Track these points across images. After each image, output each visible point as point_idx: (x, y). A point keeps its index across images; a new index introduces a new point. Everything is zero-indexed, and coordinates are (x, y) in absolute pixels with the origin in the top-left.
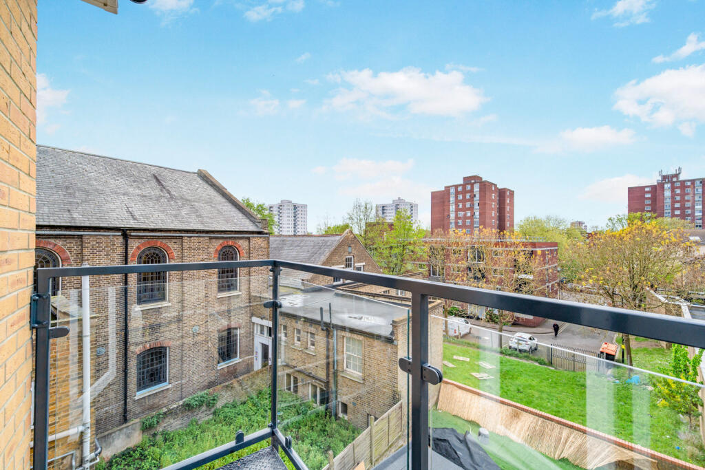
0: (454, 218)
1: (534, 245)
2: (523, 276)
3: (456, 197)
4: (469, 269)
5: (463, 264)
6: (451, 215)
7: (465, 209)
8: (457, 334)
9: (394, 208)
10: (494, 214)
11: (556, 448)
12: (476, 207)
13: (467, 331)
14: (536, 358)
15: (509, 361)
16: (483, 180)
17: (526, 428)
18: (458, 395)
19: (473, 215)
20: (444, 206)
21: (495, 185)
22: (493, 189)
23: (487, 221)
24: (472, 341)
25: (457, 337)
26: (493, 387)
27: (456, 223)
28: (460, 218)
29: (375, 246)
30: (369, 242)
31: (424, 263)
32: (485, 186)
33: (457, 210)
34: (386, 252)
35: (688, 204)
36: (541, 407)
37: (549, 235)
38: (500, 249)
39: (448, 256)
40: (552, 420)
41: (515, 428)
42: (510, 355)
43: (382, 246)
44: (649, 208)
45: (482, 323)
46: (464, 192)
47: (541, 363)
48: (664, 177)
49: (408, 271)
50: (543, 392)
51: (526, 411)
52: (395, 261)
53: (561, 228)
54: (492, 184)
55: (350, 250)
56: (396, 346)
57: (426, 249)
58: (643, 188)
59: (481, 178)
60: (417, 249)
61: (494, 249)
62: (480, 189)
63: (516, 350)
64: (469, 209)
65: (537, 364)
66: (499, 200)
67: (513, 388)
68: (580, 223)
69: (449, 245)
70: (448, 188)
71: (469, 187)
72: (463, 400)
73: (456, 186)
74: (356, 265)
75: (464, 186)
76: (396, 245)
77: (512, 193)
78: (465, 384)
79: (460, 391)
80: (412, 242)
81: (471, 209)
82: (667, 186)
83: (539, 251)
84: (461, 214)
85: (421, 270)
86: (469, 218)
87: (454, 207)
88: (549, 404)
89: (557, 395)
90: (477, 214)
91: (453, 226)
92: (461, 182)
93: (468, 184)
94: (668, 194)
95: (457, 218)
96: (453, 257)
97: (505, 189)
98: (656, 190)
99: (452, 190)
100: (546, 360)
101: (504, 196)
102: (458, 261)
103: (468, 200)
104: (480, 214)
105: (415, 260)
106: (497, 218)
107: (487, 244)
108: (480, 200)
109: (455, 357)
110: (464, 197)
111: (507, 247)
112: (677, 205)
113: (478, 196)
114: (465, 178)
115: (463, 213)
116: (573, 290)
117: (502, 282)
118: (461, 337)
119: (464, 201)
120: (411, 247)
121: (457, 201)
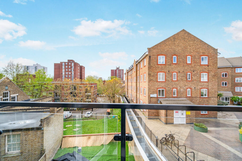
0: (64, 74)
1: (91, 84)
2: (89, 94)
3: (65, 67)
4: (71, 93)
5: (69, 91)
6: (63, 73)
7: (68, 71)
8: (67, 117)
9: (34, 68)
10: (79, 74)
11: (100, 142)
12: (73, 71)
13: (70, 115)
14: (92, 118)
15: (85, 121)
16: (75, 62)
17: (92, 141)
18: (70, 140)
19: (71, 74)
20: (60, 69)
21: (79, 64)
22: (78, 65)
23: (76, 76)
24: (73, 118)
25: (67, 118)
26: (81, 132)
27: (65, 77)
28: (66, 75)
29: (24, 86)
30: (20, 84)
31: (52, 92)
32: (76, 64)
33: (65, 71)
34: (31, 88)
35: (120, 75)
36: (94, 133)
37: (94, 81)
38: (82, 86)
39: (63, 89)
40: (99, 135)
41: (89, 142)
42: (85, 119)
43: (28, 85)
44: (114, 75)
45: (76, 111)
46: (68, 65)
47: (94, 119)
48: (117, 68)
49: (44, 96)
50: (95, 128)
51: (92, 135)
52: (37, 92)
53: (97, 79)
54: (78, 64)
55: (7, 88)
56: (43, 130)
57: (53, 86)
58: (114, 70)
59: (74, 61)
60: (49, 86)
61: (80, 86)
62: (74, 65)
63: (87, 117)
64: (70, 72)
65: (93, 120)
66: (80, 69)
67: (87, 130)
68: (101, 78)
69: (63, 85)
70: (61, 63)
71: (70, 64)
72: (71, 141)
73: (65, 63)
74: (11, 96)
75: (68, 63)
76: (37, 85)
77: (84, 68)
78: (71, 135)
79: (70, 138)
80: (46, 83)
81: (71, 71)
82: (117, 70)
83: (93, 86)
84: (67, 73)
85: (51, 95)
86: (70, 75)
87: (64, 70)
88: (97, 131)
89: (98, 127)
90: (73, 73)
91: (64, 77)
92: (67, 61)
93: (70, 63)
94: (117, 72)
95: (65, 74)
96: (65, 89)
97: (82, 66)
98: (116, 71)
99: (63, 64)
100: (95, 118)
101: (82, 68)
102: (67, 90)
103: (70, 68)
104: (74, 74)
105: (47, 91)
106: (80, 75)
107: (78, 84)
108: (74, 69)
109: (66, 126)
110: (68, 67)
111: (84, 85)
112: (119, 75)
113: (73, 67)
114: (68, 60)
115: (68, 73)
116: (101, 96)
117: (83, 96)
118: (68, 118)
119: (68, 68)
120: (46, 86)
121: (65, 68)
